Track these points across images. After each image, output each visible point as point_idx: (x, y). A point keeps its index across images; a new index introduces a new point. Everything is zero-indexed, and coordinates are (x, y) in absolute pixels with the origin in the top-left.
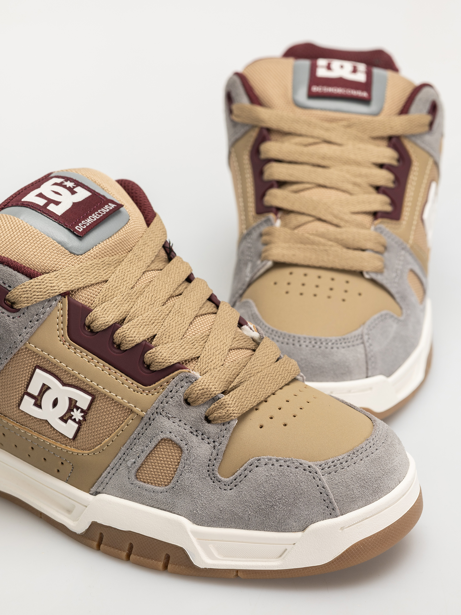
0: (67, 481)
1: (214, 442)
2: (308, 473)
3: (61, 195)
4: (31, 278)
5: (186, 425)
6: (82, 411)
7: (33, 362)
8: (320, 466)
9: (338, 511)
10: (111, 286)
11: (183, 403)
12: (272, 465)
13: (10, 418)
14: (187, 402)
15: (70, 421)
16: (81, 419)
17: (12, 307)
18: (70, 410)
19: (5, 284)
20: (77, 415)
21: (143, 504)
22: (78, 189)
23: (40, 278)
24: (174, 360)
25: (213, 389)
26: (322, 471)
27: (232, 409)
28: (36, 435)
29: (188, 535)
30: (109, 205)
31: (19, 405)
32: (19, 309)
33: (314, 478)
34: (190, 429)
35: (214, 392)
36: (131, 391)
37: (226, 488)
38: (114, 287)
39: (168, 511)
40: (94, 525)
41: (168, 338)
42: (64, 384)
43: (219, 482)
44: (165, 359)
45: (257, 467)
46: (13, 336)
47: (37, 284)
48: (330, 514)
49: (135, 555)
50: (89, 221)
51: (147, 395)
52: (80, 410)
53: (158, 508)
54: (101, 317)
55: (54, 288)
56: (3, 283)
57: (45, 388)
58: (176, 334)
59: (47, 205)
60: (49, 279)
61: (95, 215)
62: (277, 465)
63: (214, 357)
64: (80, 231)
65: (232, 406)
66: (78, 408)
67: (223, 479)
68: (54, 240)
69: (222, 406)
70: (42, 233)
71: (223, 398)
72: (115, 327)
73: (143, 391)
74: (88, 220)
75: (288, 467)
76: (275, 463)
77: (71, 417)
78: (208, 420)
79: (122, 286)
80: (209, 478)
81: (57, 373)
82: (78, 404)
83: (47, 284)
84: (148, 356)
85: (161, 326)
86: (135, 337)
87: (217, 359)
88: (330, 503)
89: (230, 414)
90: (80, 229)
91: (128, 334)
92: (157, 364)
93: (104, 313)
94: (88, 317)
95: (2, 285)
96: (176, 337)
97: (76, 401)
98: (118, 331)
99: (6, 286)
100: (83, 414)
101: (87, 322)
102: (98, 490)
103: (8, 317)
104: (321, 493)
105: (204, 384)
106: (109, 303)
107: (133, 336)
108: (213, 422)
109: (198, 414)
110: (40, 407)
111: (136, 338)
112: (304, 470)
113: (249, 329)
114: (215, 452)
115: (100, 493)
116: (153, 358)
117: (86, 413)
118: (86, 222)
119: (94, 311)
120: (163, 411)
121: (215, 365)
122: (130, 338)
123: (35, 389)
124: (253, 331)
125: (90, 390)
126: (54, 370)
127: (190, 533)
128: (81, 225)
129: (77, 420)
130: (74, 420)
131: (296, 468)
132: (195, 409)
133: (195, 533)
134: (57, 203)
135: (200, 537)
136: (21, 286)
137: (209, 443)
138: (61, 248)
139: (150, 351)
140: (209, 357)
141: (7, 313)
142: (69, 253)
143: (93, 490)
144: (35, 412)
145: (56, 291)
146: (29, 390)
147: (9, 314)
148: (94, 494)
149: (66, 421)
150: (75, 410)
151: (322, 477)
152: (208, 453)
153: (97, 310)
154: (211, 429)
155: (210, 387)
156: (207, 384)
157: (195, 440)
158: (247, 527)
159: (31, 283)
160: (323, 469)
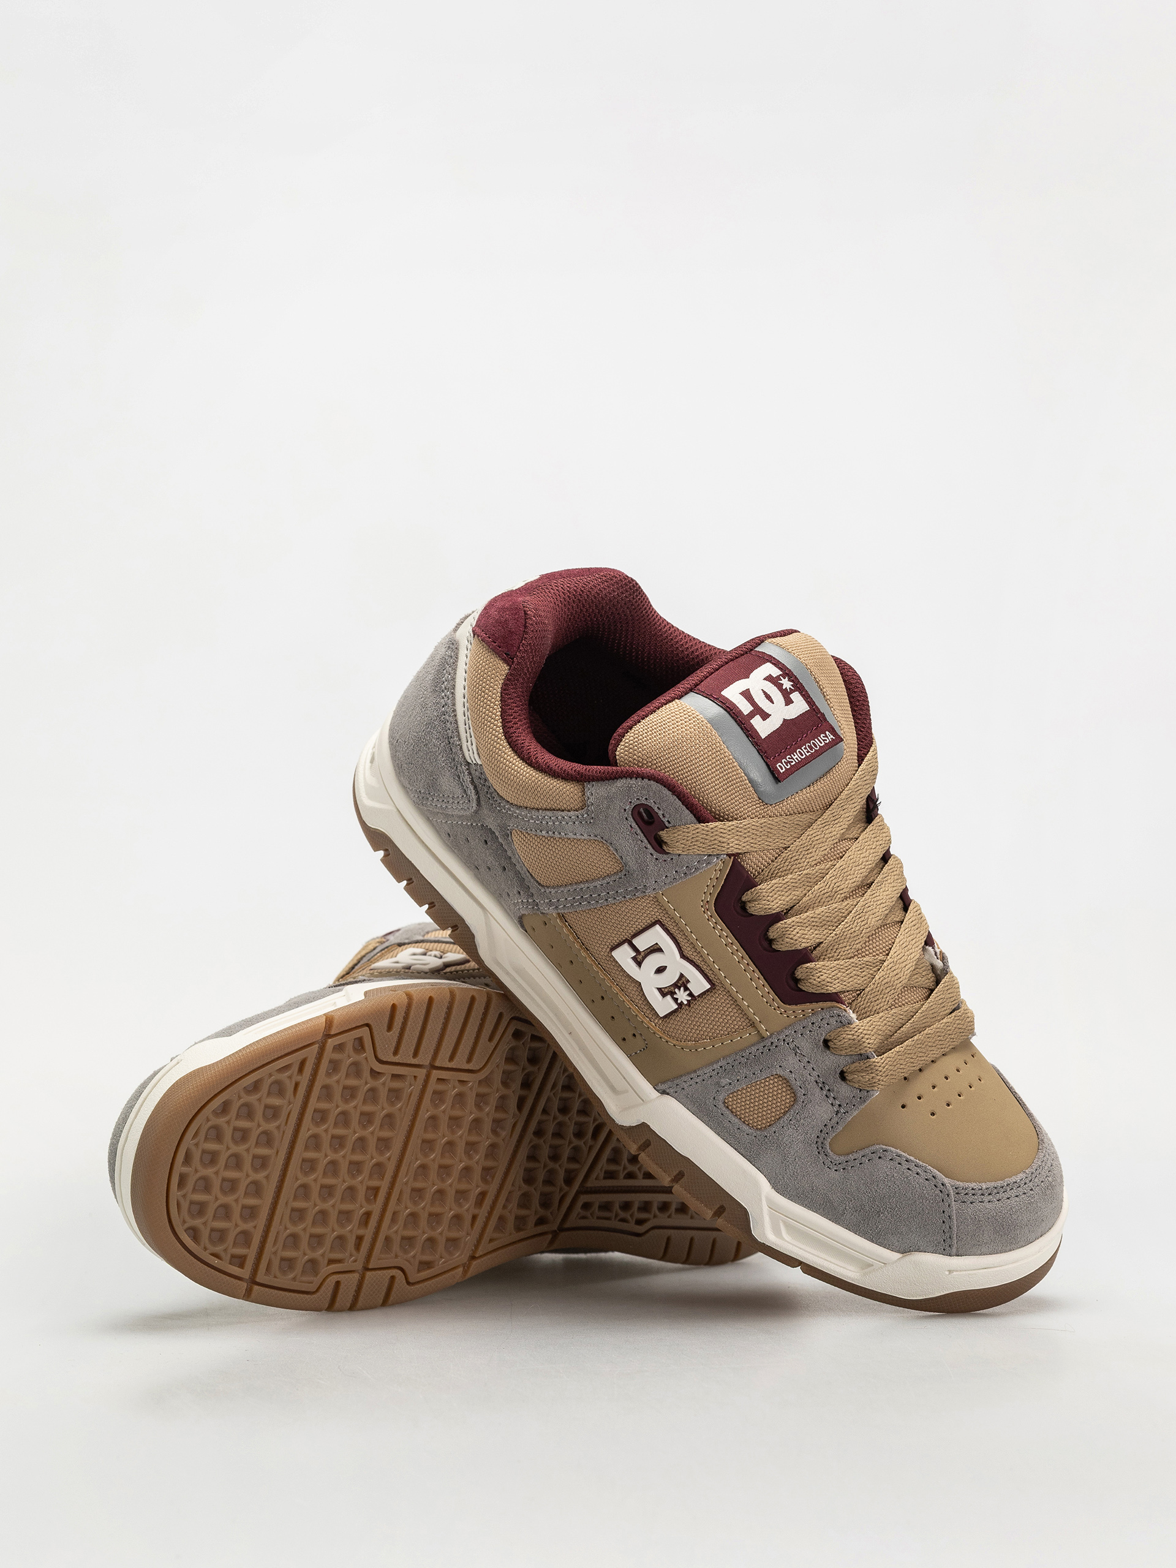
0: (630, 1057)
1: (840, 1105)
2: (938, 1192)
3: (772, 702)
4: (700, 822)
5: (814, 1070)
6: (691, 994)
7: (657, 914)
8: (956, 1188)
9: (954, 1250)
10: (790, 856)
11: (821, 1043)
12: (899, 1164)
13: (592, 955)
14: (826, 1043)
15: (669, 997)
16: (685, 1002)
17: (661, 847)
18: (676, 985)
19: (664, 817)
20: (682, 996)
21: (719, 1135)
22: (796, 696)
23: (712, 825)
24: (832, 989)
25: (865, 1044)
26: (956, 1195)
27: (878, 1078)
28: (616, 989)
29: (761, 1200)
30: (826, 734)
31: (613, 948)
32: (668, 853)
33: (943, 1201)
34: (817, 1077)
35: (866, 1049)
36: (763, 1001)
37: (831, 1167)
38: (794, 858)
39: (746, 1159)
40: (644, 1127)
41: (835, 952)
42: (683, 956)
43: (826, 1155)
44: (822, 983)
45: (880, 1158)
46: (646, 879)
47: (704, 832)
48: (944, 1249)
49: (681, 1187)
50: (796, 757)
51: (781, 1014)
52: (688, 992)
53: (735, 1149)
54: (764, 898)
55: (723, 845)
56: (663, 814)
57: (656, 949)
58: (846, 949)
59: (752, 715)
60: (722, 830)
61: (805, 748)
62: (905, 1165)
63: (881, 996)
64: (782, 771)
65: (880, 1074)
66: (686, 989)
67: (831, 1154)
68: (746, 775)
69: (870, 1069)
70: (734, 760)
71: (874, 1060)
72: (777, 917)
73: (778, 1007)
74: (794, 756)
75: (917, 1174)
76: (904, 1163)
77: (672, 994)
78: (843, 1076)
79: (804, 860)
80: (815, 1146)
81: (680, 940)
82: (689, 986)
83: (716, 837)
84: (801, 972)
85: (832, 931)
86: (796, 940)
87: (884, 1000)
88: (950, 1237)
89: (874, 1083)
90: (782, 769)
91: (789, 932)
92: (809, 985)
93: (771, 895)
94: (749, 892)
95: (661, 817)
96: (845, 953)
97: (688, 981)
98: (779, 924)
99: (665, 820)
100: (690, 998)
101: (744, 899)
102: (668, 1091)
103: (650, 856)
104: (944, 1222)
105: (857, 1034)
106: (780, 881)
107: (795, 938)
108: (848, 1082)
109: (835, 1065)
110: (639, 964)
111: (797, 942)
112: (935, 1186)
113: (933, 953)
114: (835, 1120)
115: (668, 1094)
116: (807, 976)
117: (694, 998)
118: (792, 758)
119: (759, 887)
120: (793, 1041)
121: (878, 1007)
122: (790, 940)
123: (643, 942)
124: (938, 958)
125: (712, 977)
126: (679, 937)
127: (764, 1199)
128: (785, 762)
129: (679, 1002)
130: (676, 1000)
131: (926, 1179)
132: (832, 1057)
133: (769, 1200)
134: (765, 716)
135: (772, 1207)
136: (684, 829)
137: (832, 1104)
138: (751, 789)
139: (809, 964)
140: (876, 994)
141: (651, 850)
142: (757, 799)
143: (662, 1087)
144: (630, 967)
145: (723, 849)
146: (635, 941)
147: (653, 851)
148: (661, 1091)
149: (664, 995)
150: (682, 989)
151: (953, 1203)
152: (826, 1117)
153: (764, 887)
154: (843, 1090)
155: (863, 1040)
156: (861, 1036)
157: (818, 1094)
158: (836, 1220)
159: (697, 828)
160: (958, 1193)
